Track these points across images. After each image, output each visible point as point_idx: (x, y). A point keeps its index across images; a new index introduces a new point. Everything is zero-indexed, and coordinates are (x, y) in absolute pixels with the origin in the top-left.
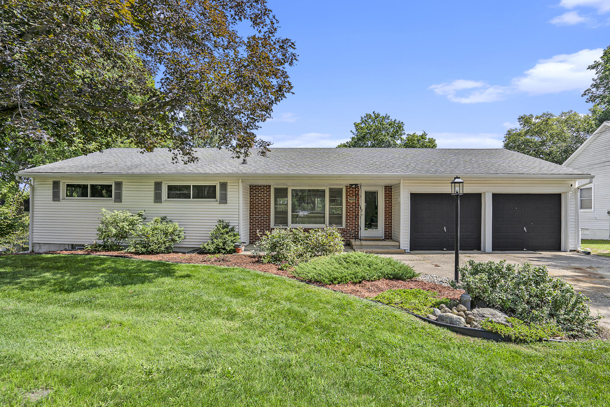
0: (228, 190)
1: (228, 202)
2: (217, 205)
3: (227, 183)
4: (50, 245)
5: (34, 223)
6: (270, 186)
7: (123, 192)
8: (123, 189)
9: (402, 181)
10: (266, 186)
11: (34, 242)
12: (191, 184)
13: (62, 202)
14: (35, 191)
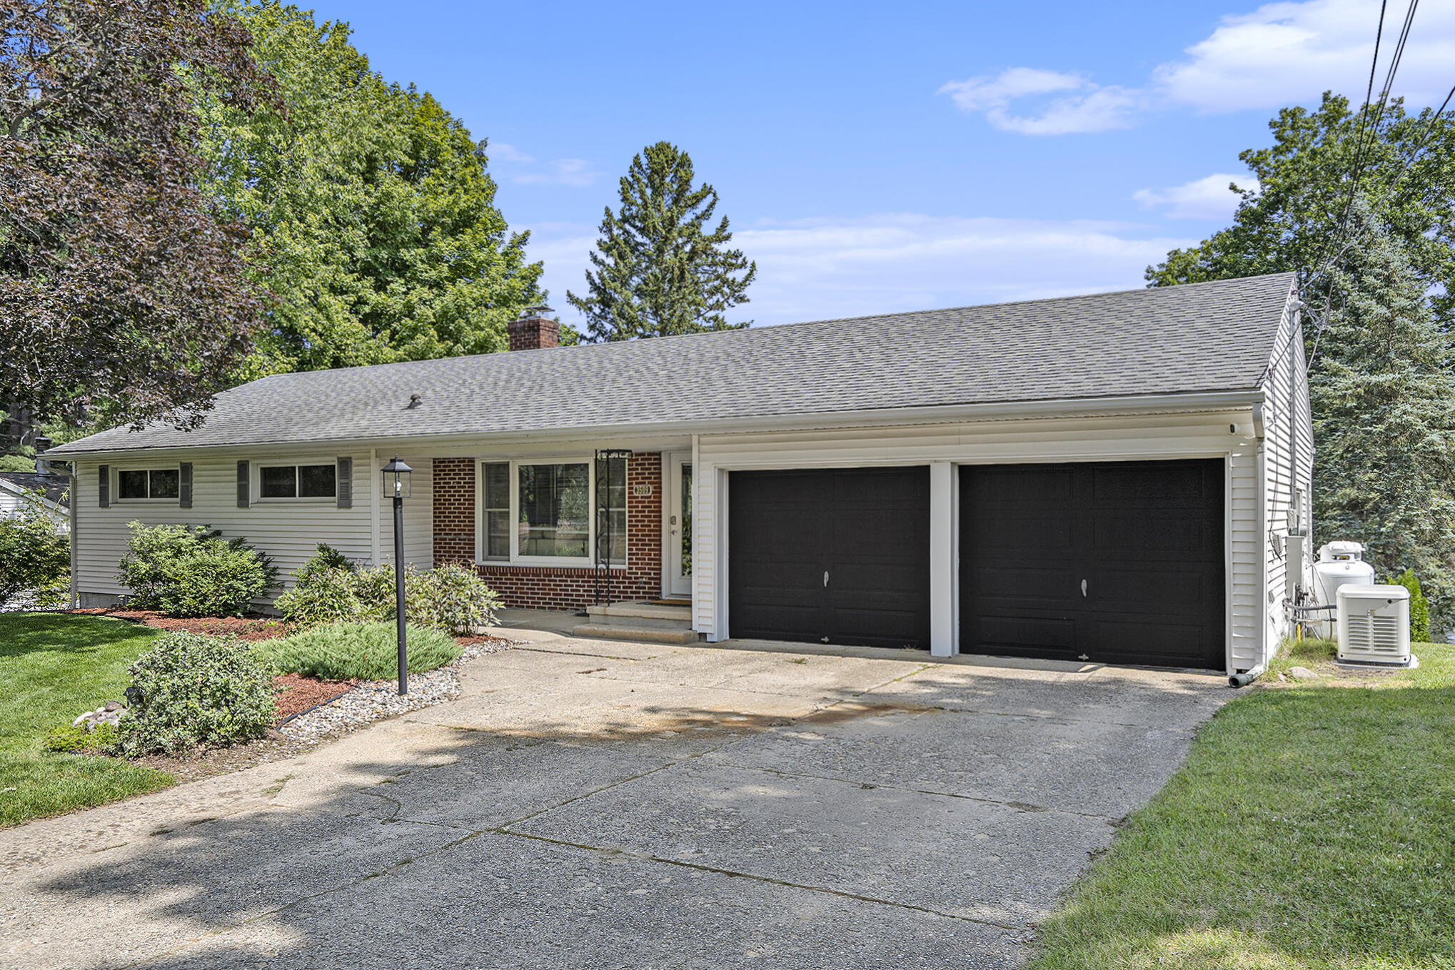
0: (354, 476)
1: (354, 503)
2: (335, 510)
3: (350, 458)
4: (102, 597)
5: (79, 552)
6: (472, 461)
7: (194, 485)
8: (194, 479)
9: (695, 439)
10: (462, 460)
11: (80, 590)
12: (298, 463)
13: (112, 509)
14: (79, 489)
